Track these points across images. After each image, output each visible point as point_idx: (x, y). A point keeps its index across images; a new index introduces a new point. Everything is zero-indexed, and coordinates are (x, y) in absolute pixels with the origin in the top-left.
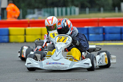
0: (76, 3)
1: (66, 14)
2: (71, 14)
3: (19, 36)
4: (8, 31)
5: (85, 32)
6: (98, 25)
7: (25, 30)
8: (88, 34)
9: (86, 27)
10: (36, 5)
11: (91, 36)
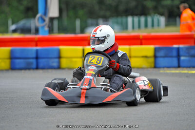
0: (161, 10)
1: (146, 26)
2: (153, 26)
3: (74, 60)
5: (175, 53)
7: (83, 50)
8: (178, 56)
9: (176, 46)
11: (184, 60)
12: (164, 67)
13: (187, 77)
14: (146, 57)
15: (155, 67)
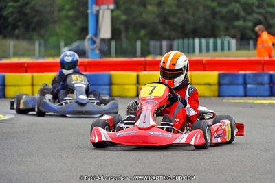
0: (233, 32)
1: (215, 49)
2: (223, 49)
3: (127, 87)
4: (110, 77)
5: (241, 80)
6: (263, 70)
7: (138, 76)
8: (245, 84)
9: (242, 72)
10: (167, 33)
11: (250, 88)
12: (228, 96)
13: (251, 107)
14: (209, 84)
15: (219, 96)
